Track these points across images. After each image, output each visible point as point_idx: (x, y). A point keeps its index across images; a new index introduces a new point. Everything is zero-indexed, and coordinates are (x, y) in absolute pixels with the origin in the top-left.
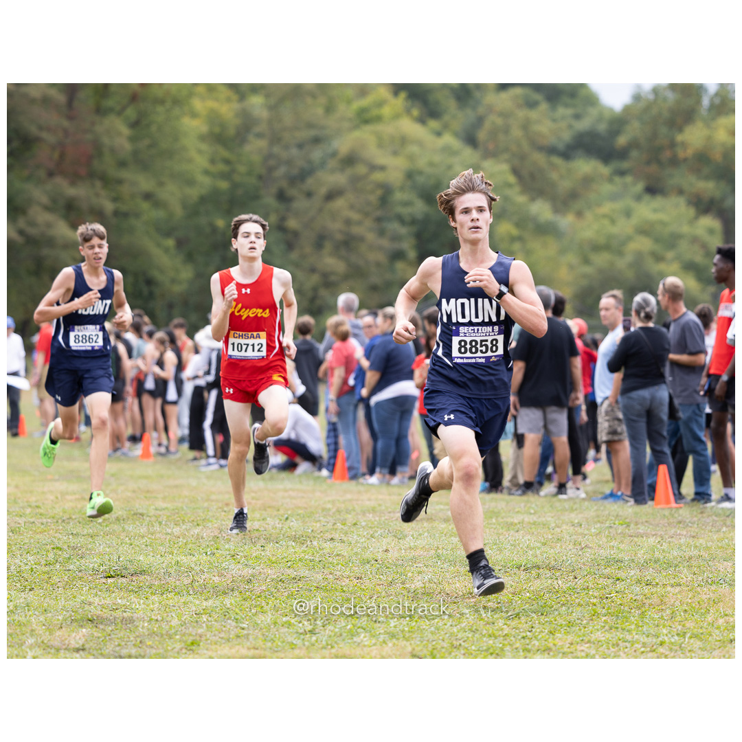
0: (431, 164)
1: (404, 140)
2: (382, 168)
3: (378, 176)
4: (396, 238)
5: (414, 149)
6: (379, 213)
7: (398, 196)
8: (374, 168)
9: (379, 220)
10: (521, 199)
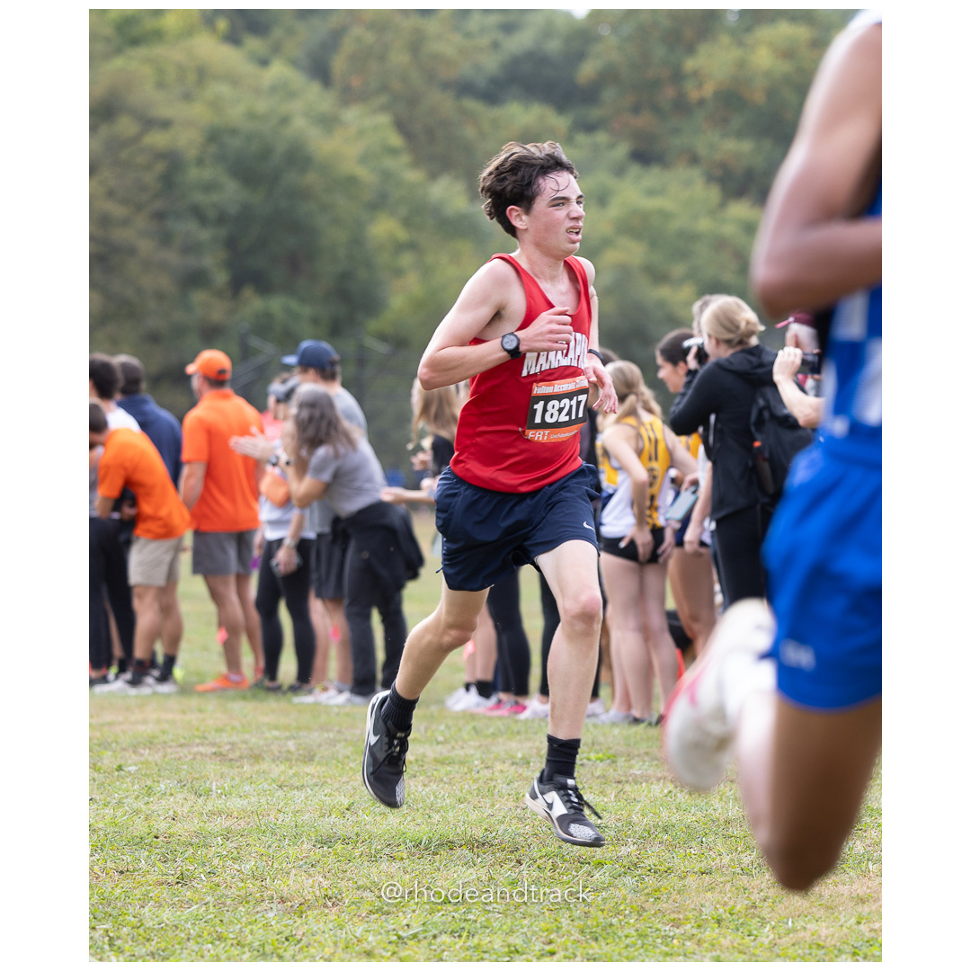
0: (252, 115)
1: (203, 74)
2: (165, 124)
3: (157, 139)
4: (190, 248)
5: (221, 89)
6: (159, 205)
7: (193, 174)
8: (150, 123)
9: (160, 216)
10: (413, 176)
